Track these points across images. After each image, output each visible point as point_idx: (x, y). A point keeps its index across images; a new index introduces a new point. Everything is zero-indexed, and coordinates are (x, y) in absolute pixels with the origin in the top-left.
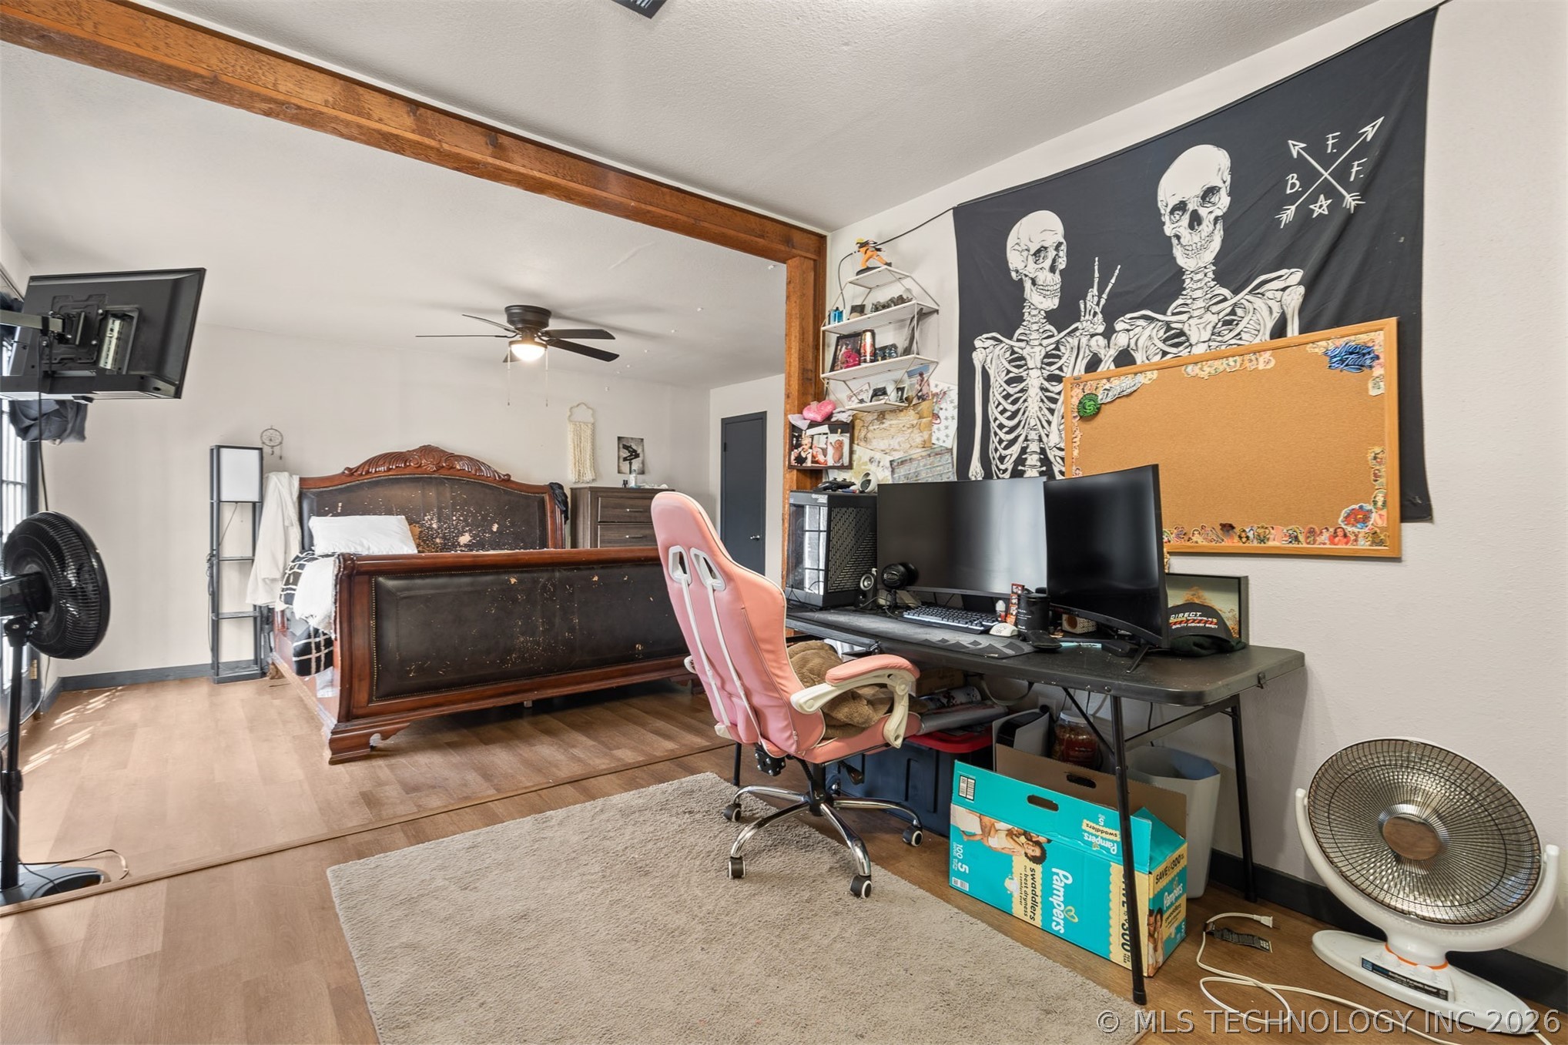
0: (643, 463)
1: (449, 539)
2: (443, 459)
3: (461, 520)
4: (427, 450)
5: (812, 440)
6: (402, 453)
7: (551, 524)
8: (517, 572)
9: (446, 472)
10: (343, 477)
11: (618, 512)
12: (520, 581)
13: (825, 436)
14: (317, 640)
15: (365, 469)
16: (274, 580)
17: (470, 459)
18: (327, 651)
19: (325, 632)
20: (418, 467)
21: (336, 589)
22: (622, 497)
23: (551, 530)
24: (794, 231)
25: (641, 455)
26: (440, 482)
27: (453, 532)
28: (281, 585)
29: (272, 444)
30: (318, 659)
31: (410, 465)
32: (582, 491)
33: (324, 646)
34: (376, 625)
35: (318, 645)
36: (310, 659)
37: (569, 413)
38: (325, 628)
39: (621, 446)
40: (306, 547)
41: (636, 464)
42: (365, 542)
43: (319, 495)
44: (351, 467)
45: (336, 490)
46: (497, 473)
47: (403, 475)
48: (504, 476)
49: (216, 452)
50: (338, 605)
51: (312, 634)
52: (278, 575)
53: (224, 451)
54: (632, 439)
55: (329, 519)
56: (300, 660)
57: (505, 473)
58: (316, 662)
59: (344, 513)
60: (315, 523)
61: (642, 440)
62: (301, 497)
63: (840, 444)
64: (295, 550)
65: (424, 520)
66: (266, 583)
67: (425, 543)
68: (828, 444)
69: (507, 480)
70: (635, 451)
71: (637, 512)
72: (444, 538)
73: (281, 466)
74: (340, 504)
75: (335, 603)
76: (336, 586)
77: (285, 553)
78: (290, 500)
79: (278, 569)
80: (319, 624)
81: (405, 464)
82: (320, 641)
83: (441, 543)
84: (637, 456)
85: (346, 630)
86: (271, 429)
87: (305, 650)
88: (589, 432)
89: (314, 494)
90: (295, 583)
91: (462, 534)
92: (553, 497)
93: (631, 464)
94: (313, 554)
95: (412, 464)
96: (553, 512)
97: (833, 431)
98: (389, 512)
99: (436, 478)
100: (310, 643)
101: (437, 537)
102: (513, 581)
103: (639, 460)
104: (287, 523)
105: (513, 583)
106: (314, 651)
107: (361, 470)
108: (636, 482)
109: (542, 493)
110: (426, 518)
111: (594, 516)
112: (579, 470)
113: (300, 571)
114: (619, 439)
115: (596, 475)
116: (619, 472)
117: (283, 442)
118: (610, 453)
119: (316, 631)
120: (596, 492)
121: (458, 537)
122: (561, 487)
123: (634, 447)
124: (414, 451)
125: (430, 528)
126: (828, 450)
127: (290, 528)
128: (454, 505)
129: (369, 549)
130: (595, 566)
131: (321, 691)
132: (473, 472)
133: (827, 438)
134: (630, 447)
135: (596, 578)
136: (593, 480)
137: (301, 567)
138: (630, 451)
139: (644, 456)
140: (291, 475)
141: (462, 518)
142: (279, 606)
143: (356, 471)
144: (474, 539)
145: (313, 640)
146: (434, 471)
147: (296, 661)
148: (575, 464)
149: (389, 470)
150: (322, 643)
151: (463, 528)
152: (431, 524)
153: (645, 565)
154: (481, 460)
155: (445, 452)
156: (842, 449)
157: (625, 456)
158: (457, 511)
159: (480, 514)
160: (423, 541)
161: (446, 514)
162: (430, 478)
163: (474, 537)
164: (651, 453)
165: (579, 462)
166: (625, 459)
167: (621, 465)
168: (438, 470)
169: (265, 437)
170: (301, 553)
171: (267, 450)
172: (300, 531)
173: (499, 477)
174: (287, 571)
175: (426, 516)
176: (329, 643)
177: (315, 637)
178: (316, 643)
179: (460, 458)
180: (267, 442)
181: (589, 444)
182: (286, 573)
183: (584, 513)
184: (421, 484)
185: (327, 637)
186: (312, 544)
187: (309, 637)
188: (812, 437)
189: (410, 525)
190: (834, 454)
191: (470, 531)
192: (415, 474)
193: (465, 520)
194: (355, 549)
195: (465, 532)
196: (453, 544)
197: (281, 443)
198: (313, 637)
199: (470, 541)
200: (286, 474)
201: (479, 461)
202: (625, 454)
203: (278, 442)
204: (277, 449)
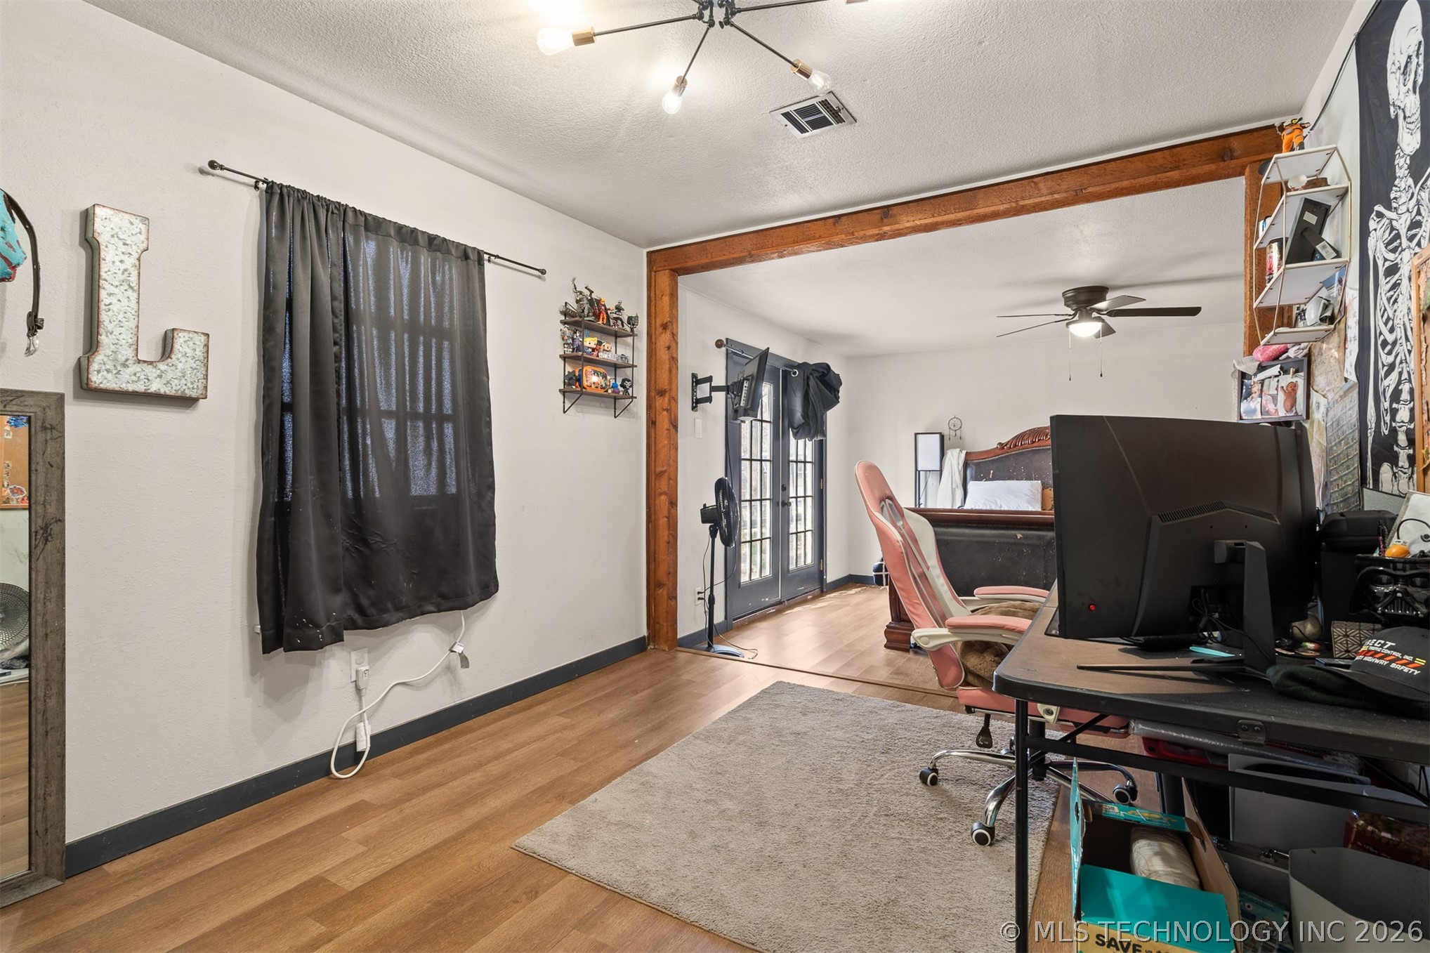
5: (1262, 386)
6: (1043, 428)
10: (997, 450)
13: (1276, 379)
15: (1013, 443)
24: (1232, 139)
29: (955, 428)
42: (999, 501)
43: (978, 465)
44: (1003, 442)
45: (990, 461)
53: (919, 436)
55: (980, 482)
59: (993, 479)
60: (974, 486)
62: (966, 465)
63: (1294, 387)
68: (1279, 389)
73: (956, 445)
74: (992, 472)
78: (958, 468)
81: (1046, 437)
86: (955, 418)
89: (974, 464)
97: (1284, 371)
102: (1019, 536)
104: (955, 486)
105: (1019, 538)
107: (1010, 444)
126: (1279, 397)
127: (957, 489)
129: (1001, 506)
133: (1278, 381)
140: (962, 450)
143: (1006, 445)
149: (1032, 443)
156: (1296, 394)
169: (951, 424)
171: (947, 434)
172: (962, 491)
180: (952, 427)
188: (1262, 382)
190: (1285, 401)
194: (991, 506)
197: (961, 427)
200: (959, 450)
203: (959, 426)
204: (958, 432)
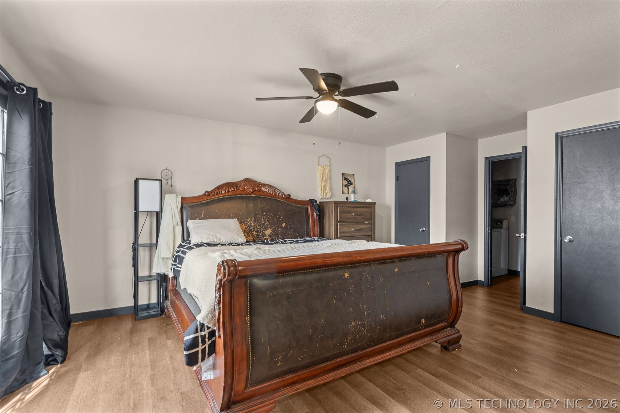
0: (354, 188)
1: (260, 232)
2: (256, 186)
3: (266, 221)
4: (247, 181)
6: (235, 182)
7: (312, 223)
8: (348, 268)
9: (258, 193)
10: (205, 196)
11: (348, 215)
12: (351, 276)
14: (203, 333)
15: (216, 192)
16: (168, 258)
17: (270, 186)
18: (210, 342)
19: (209, 326)
20: (243, 191)
21: (220, 292)
22: (350, 207)
23: (312, 225)
25: (353, 183)
26: (255, 199)
27: (262, 228)
28: (171, 262)
29: (167, 178)
30: (204, 351)
31: (239, 189)
32: (328, 203)
33: (208, 338)
34: (251, 321)
35: (203, 338)
36: (198, 352)
37: (318, 160)
38: (209, 323)
39: (344, 178)
40: (185, 239)
41: (351, 188)
42: (218, 235)
43: (192, 207)
44: (209, 191)
45: (200, 204)
46: (284, 194)
47: (235, 195)
48: (287, 195)
49: (136, 182)
50: (221, 306)
51: (199, 329)
52: (170, 256)
53: (141, 182)
54: (349, 174)
55: (197, 221)
56: (190, 354)
57: (287, 194)
58: (202, 353)
59: (205, 218)
60: (191, 224)
61: (354, 175)
62: (182, 208)
64: (179, 241)
65: (247, 221)
66: (164, 261)
67: (248, 235)
69: (288, 198)
70: (350, 181)
71: (357, 215)
72: (258, 231)
73: (172, 191)
74: (203, 212)
75: (219, 304)
76: (219, 289)
77: (174, 242)
78: (176, 210)
79: (170, 252)
80: (204, 319)
81: (236, 189)
82: (205, 335)
83: (256, 235)
84: (351, 184)
85: (228, 330)
86: (167, 169)
87: (194, 343)
88: (328, 171)
89: (189, 206)
90: (181, 263)
91: (266, 229)
92: (313, 207)
93: (348, 188)
94: (190, 243)
95: (240, 189)
96: (313, 216)
98: (229, 217)
99: (252, 197)
100: (198, 337)
101: (254, 231)
103: (352, 186)
104: (175, 224)
105: (346, 277)
106: (200, 344)
107: (213, 192)
108: (354, 199)
109: (307, 205)
110: (248, 220)
111: (336, 217)
112: (324, 192)
113: (183, 256)
114: (343, 174)
115: (332, 195)
116: (343, 193)
117: (172, 177)
118: (338, 182)
119: (202, 325)
120: (336, 203)
121: (265, 231)
122: (316, 201)
123: (350, 179)
124: (241, 181)
125: (250, 226)
127: (176, 227)
128: (262, 212)
130: (395, 260)
131: (205, 374)
132: (271, 193)
134: (348, 179)
135: (396, 270)
136: (331, 197)
137: (184, 253)
138: (348, 181)
139: (355, 184)
140: (177, 196)
141: (266, 220)
142: (171, 275)
143: (211, 193)
144: (273, 232)
145: (199, 334)
146: (252, 193)
147: (186, 355)
148: (321, 188)
149: (228, 192)
150: (207, 336)
151: (267, 225)
152: (251, 224)
153: (423, 257)
154: (276, 187)
155: (256, 182)
157: (345, 184)
158: (264, 215)
159: (276, 217)
160: (247, 233)
161: (259, 217)
162: (250, 197)
163: (273, 230)
164: (358, 182)
165: (323, 187)
166: (345, 186)
167: (343, 189)
168: (253, 192)
169: (163, 174)
170: (183, 242)
171: (164, 182)
172: (182, 228)
173: (285, 196)
174: (175, 253)
175: (248, 218)
176: (212, 334)
177: (201, 331)
178: (201, 336)
179: (264, 185)
180: (164, 177)
181: (328, 177)
182: (174, 255)
183: (329, 216)
184: (245, 200)
185: (210, 330)
186: (189, 236)
187: (197, 331)
189: (240, 224)
191: (271, 227)
192: (241, 195)
193: (268, 221)
194: (213, 239)
195: (268, 228)
196: (262, 235)
197: (171, 177)
198: (199, 331)
199: (271, 233)
200: (174, 195)
201: (274, 187)
202: (345, 183)
203: (170, 177)
204: (169, 181)
